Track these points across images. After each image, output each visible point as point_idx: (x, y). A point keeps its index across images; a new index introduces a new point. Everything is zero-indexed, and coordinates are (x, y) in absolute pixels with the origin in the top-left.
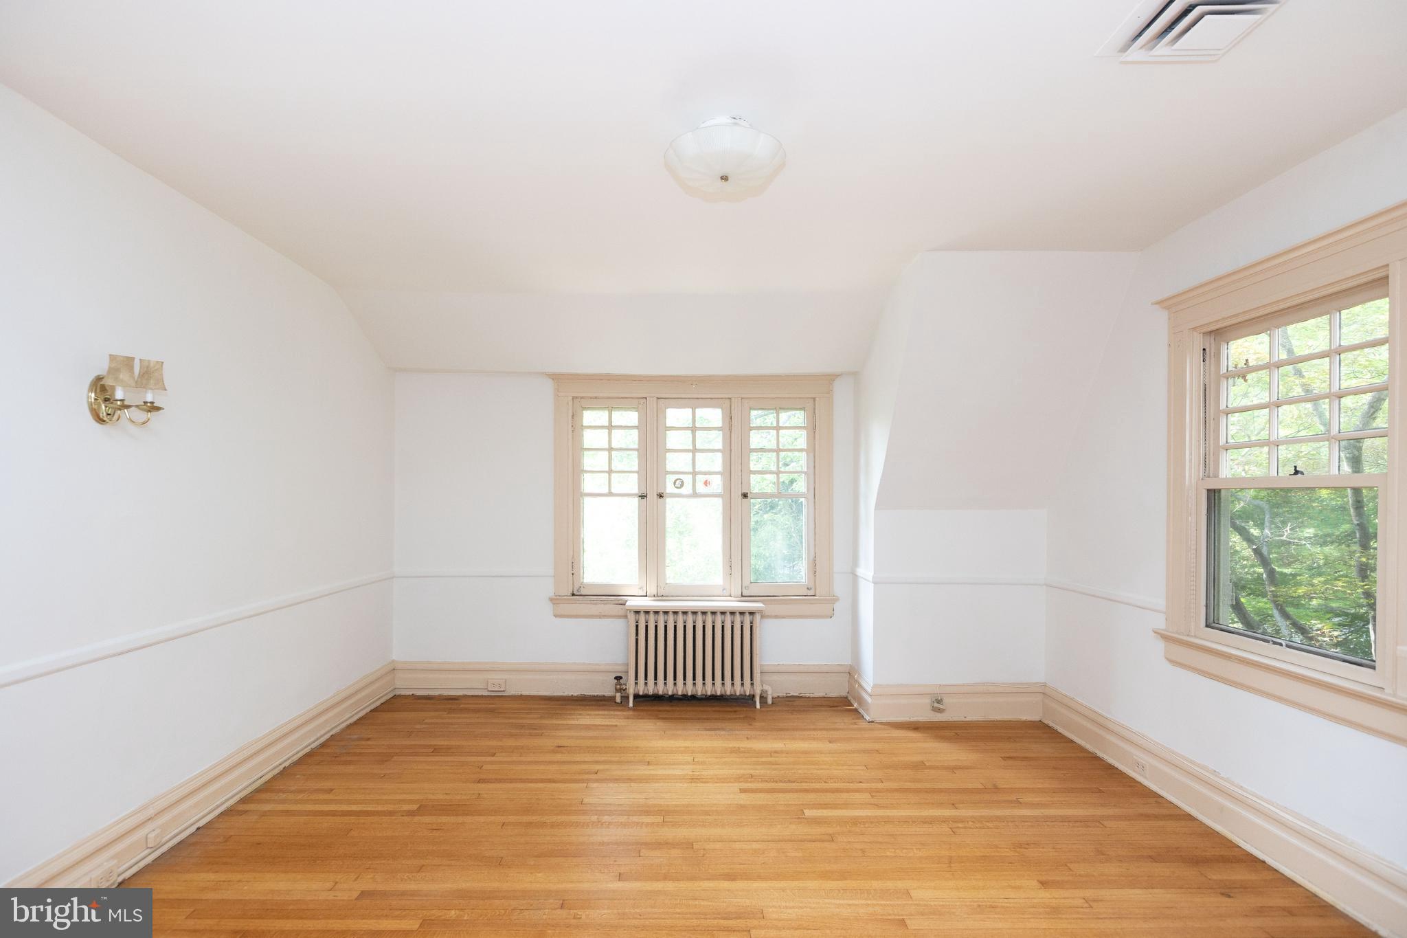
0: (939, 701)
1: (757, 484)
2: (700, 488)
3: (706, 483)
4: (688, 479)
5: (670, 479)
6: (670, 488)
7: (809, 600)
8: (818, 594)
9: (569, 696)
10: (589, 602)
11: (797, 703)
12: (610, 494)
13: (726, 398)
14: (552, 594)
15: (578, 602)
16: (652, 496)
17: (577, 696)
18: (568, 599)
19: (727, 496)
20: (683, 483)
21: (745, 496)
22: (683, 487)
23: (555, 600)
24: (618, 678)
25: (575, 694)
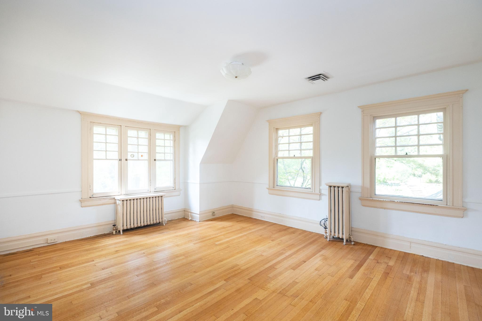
0: (214, 213)
1: (158, 157)
2: (140, 158)
3: (142, 156)
4: (136, 154)
5: (129, 154)
6: (129, 157)
7: (173, 191)
8: (176, 189)
9: (89, 237)
10: (98, 200)
11: (173, 221)
12: (106, 159)
13: (148, 129)
14: (80, 198)
15: (93, 200)
16: (123, 160)
17: (93, 236)
18: (88, 200)
19: (149, 160)
20: (134, 155)
21: (155, 160)
22: (134, 157)
23: (81, 201)
24: (114, 225)
25: (92, 236)
